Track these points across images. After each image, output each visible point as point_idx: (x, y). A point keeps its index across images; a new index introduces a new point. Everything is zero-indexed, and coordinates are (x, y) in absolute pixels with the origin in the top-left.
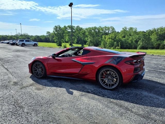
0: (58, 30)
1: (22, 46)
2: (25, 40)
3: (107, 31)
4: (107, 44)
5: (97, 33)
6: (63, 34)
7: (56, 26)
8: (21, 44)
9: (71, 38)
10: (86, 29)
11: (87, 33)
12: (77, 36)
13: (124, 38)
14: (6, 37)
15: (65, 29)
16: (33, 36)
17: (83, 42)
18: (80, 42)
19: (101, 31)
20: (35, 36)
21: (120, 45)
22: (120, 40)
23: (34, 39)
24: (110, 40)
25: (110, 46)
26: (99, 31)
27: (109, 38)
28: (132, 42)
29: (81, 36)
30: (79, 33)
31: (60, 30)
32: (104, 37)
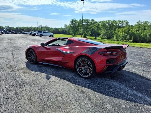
0: (74, 23)
1: (40, 37)
2: (42, 32)
3: (121, 25)
4: (119, 37)
5: (110, 27)
6: (78, 26)
7: (72, 20)
8: (39, 35)
9: (85, 30)
10: (101, 22)
11: (101, 26)
12: (92, 29)
13: (138, 32)
14: (30, 28)
15: (80, 22)
16: (53, 28)
17: (96, 35)
18: (93, 34)
19: (115, 24)
20: (54, 28)
21: (133, 39)
22: (133, 34)
23: (53, 30)
24: (124, 33)
25: (122, 39)
26: (113, 25)
27: (123, 32)
28: (146, 36)
29: (95, 29)
30: (93, 26)
31: (76, 23)
32: (118, 30)
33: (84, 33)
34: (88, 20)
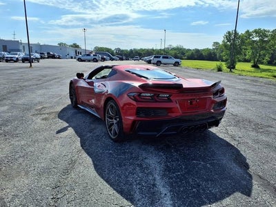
6: (241, 45)
7: (229, 33)
9: (257, 53)
15: (246, 37)
23: (190, 54)
31: (237, 38)
33: (255, 57)
34: (265, 31)
